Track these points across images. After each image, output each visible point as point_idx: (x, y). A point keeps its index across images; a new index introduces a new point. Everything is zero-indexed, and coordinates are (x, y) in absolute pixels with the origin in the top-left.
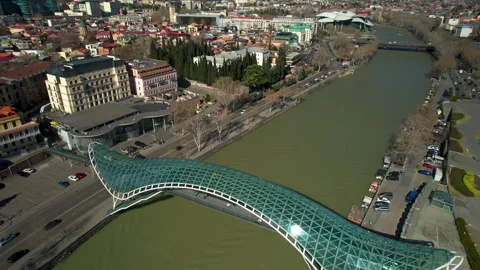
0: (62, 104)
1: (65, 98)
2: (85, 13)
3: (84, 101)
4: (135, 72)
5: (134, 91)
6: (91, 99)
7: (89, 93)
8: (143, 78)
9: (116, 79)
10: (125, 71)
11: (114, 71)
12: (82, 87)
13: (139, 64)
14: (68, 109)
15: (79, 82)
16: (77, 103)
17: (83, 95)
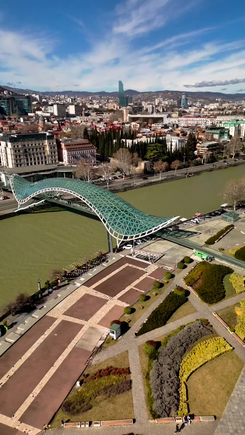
0: (7, 162)
1: (9, 157)
2: (52, 114)
3: (22, 161)
4: (63, 145)
5: (61, 159)
6: (27, 159)
7: (26, 156)
8: (68, 150)
9: (48, 149)
10: (55, 143)
11: (46, 142)
12: (21, 151)
13: (67, 140)
14: (11, 166)
15: (20, 146)
16: (17, 162)
17: (22, 157)
